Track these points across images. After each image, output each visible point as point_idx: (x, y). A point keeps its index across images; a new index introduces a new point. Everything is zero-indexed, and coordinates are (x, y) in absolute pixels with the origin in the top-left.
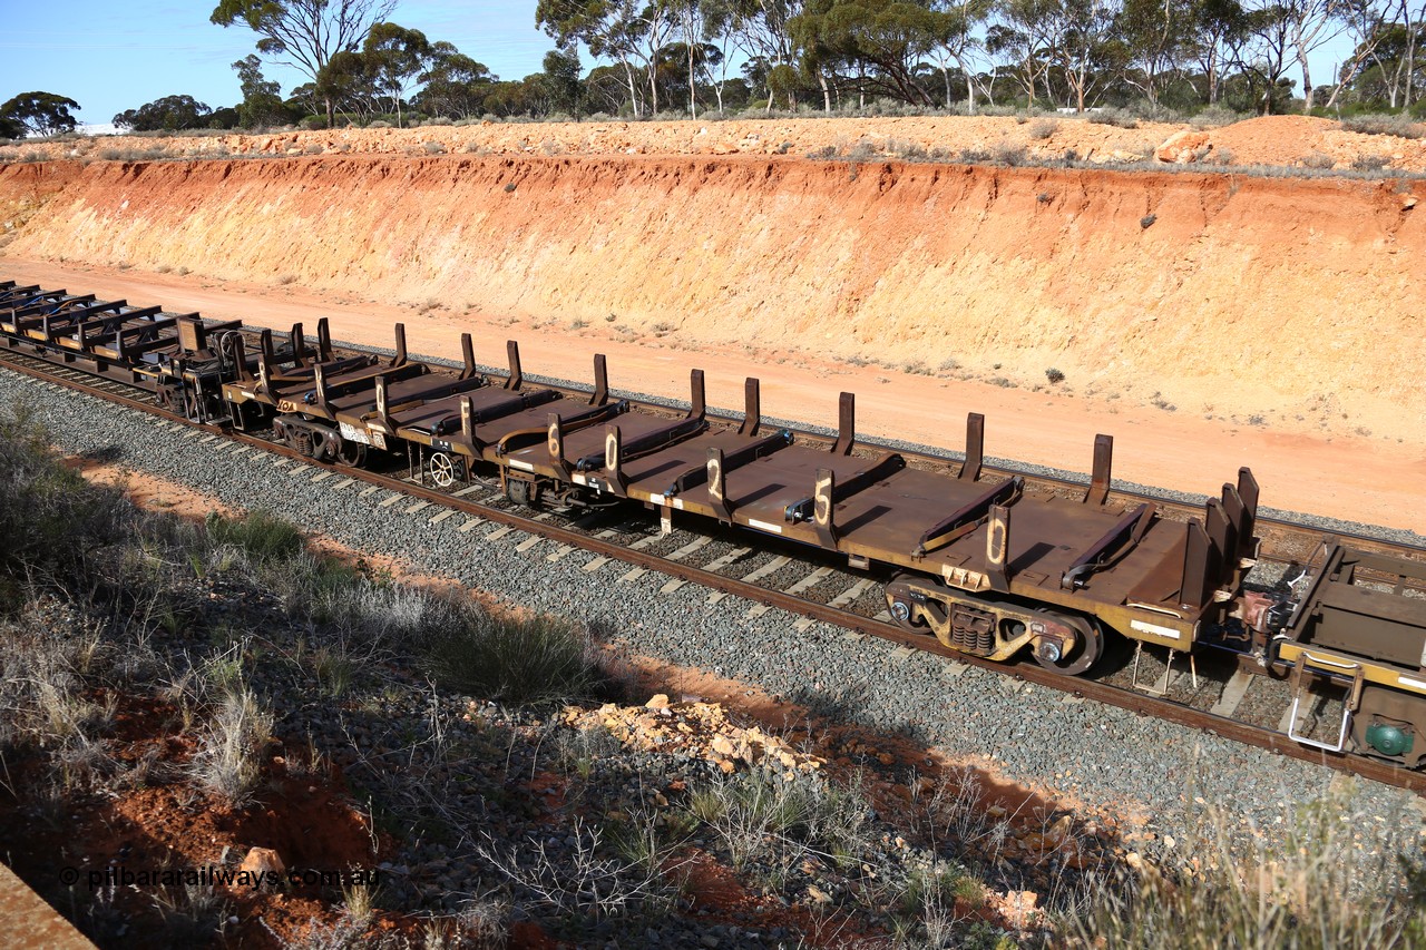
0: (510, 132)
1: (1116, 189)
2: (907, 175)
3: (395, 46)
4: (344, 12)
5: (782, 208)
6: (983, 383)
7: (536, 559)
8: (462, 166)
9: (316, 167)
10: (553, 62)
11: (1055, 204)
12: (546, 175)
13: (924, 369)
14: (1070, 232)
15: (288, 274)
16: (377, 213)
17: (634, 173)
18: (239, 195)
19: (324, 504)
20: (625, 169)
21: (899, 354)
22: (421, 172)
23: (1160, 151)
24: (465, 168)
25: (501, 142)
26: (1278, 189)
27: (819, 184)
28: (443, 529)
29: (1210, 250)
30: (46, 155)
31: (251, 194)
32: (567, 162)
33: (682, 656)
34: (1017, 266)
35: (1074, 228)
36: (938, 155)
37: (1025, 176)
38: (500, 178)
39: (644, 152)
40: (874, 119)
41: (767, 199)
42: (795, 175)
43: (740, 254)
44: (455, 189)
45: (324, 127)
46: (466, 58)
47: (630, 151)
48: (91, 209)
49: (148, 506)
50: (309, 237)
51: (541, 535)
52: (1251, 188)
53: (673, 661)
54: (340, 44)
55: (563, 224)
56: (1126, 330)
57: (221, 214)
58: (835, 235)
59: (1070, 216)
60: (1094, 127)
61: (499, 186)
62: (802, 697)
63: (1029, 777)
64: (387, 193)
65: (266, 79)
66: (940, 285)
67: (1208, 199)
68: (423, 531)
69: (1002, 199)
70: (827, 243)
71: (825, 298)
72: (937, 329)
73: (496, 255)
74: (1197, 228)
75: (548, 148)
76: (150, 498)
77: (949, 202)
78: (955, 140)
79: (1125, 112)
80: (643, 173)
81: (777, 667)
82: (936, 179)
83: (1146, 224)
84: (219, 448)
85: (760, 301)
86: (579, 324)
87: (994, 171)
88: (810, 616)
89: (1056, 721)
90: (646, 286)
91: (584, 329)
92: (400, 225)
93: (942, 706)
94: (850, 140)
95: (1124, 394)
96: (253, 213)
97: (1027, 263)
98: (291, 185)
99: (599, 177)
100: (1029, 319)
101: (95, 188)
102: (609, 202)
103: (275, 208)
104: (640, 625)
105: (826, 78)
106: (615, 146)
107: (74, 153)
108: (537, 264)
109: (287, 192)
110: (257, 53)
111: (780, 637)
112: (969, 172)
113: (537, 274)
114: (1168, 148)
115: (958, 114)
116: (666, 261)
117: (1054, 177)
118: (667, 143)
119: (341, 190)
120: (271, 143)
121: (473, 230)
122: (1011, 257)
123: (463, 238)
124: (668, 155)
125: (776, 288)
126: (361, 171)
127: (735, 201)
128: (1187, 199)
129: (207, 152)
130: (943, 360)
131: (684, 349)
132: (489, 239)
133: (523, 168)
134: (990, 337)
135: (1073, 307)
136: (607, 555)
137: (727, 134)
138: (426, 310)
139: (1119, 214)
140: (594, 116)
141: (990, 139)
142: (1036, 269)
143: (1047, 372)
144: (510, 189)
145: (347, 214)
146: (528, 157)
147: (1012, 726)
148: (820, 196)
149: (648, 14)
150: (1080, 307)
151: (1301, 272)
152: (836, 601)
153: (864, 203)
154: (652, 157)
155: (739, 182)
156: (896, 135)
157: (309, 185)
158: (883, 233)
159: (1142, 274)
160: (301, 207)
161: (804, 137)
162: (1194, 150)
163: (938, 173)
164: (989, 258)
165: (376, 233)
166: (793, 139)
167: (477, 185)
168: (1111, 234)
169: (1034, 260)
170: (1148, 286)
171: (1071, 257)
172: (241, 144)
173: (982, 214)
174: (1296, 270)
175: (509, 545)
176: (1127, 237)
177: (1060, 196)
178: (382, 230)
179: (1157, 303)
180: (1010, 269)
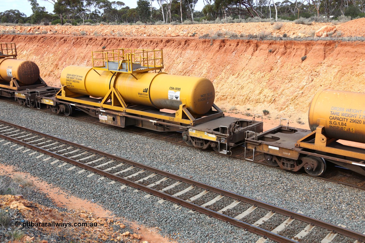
0: (109, 28)
1: (296, 47)
2: (229, 43)
5: (188, 55)
8: (90, 40)
9: (43, 38)
10: (140, 3)
11: (275, 53)
12: (116, 43)
14: (278, 63)
16: (61, 55)
17: (143, 43)
20: (141, 41)
22: (77, 41)
23: (317, 33)
25: (106, 31)
26: (351, 45)
27: (200, 47)
29: (324, 68)
32: (123, 39)
34: (259, 75)
35: (279, 61)
36: (241, 36)
37: (265, 43)
38: (102, 44)
39: (149, 36)
40: (224, 24)
41: (183, 52)
42: (193, 44)
44: (86, 48)
47: (145, 35)
51: (60, 159)
52: (342, 45)
56: (292, 97)
58: (202, 65)
59: (279, 57)
60: (296, 25)
61: (101, 47)
63: (166, 234)
64: (65, 48)
65: (40, 5)
66: (233, 82)
67: (327, 50)
69: (258, 51)
70: (200, 67)
72: (231, 96)
74: (320, 60)
75: (119, 34)
77: (240, 53)
78: (250, 31)
79: (306, 21)
80: (146, 43)
82: (238, 45)
83: (303, 59)
87: (255, 42)
88: (127, 185)
92: (68, 59)
94: (215, 32)
97: (262, 74)
98: (34, 44)
99: (133, 44)
106: (141, 34)
109: (32, 47)
112: (248, 42)
114: (319, 32)
117: (276, 43)
118: (157, 33)
119: (50, 47)
122: (257, 72)
124: (156, 37)
126: (57, 41)
127: (174, 52)
128: (318, 51)
129: (8, 32)
133: (109, 41)
134: (247, 99)
137: (177, 30)
139: (295, 56)
140: (137, 23)
141: (261, 30)
142: (265, 76)
143: (263, 111)
144: (104, 48)
145: (51, 55)
146: (112, 37)
148: (200, 51)
150: (278, 89)
151: (355, 75)
152: (139, 180)
153: (213, 53)
154: (151, 38)
155: (176, 46)
156: (230, 30)
157: (40, 45)
158: (218, 64)
159: (300, 77)
160: (36, 52)
161: (201, 31)
162: (328, 32)
163: (238, 43)
164: (250, 72)
165: (60, 62)
166: (198, 31)
167: (94, 47)
168: (291, 63)
169: (265, 73)
170: (301, 81)
171: (276, 71)
172: (21, 29)
173: (250, 57)
174: (353, 75)
175: (49, 162)
176: (296, 64)
177: (277, 50)
178: (62, 61)
179: (304, 87)
180: (256, 76)
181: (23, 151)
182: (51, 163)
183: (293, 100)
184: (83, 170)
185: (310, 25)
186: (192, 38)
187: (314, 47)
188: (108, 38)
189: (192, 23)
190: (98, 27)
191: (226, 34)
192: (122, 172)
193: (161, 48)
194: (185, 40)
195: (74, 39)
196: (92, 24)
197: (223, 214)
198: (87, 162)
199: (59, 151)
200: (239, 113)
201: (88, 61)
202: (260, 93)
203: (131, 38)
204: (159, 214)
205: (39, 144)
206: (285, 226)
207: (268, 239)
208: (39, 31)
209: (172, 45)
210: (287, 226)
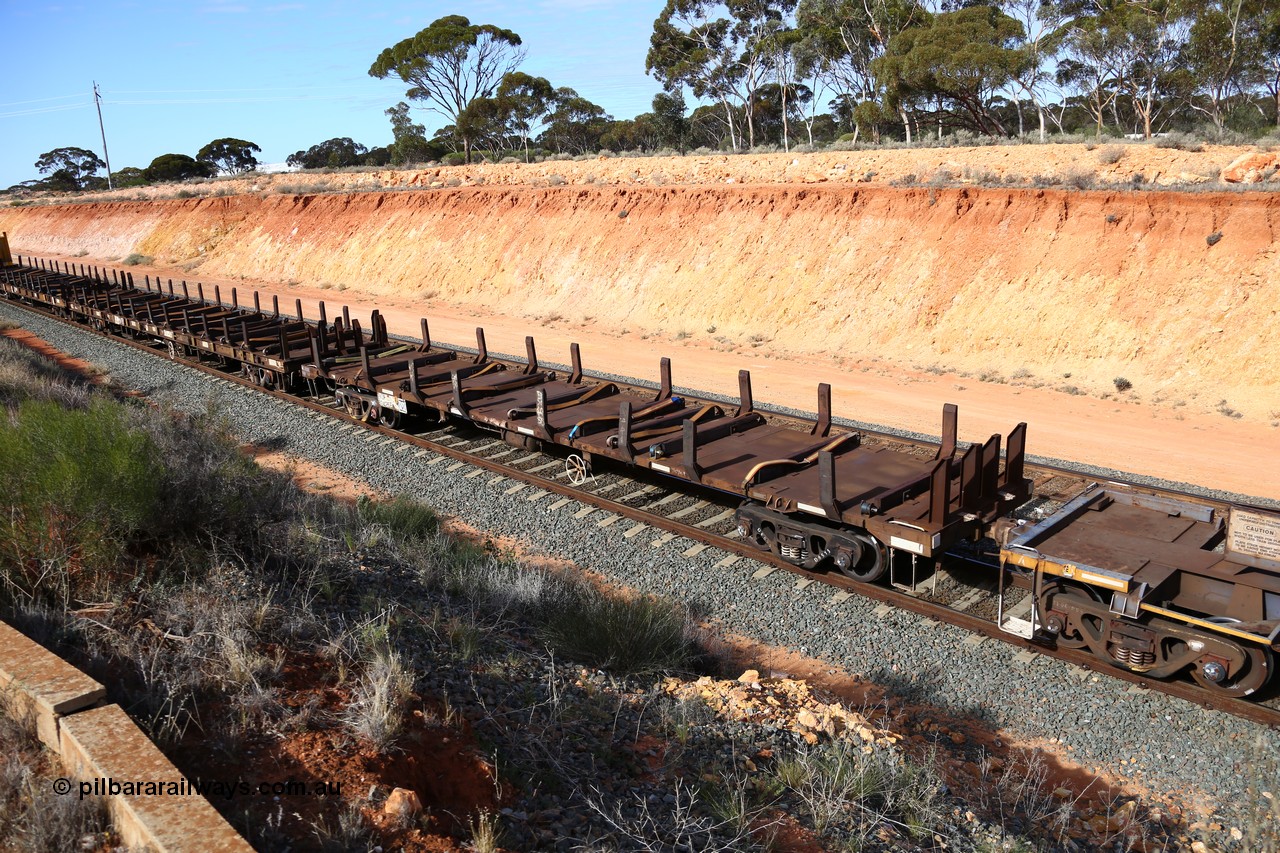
0: (623, 166)
1: (1182, 209)
2: (983, 199)
3: (524, 93)
4: (480, 64)
5: (867, 232)
6: (1053, 391)
7: (642, 544)
8: (581, 195)
10: (661, 103)
11: (1123, 224)
12: (655, 203)
13: (998, 377)
14: (1138, 250)
15: (429, 290)
16: (507, 238)
17: (733, 200)
18: (390, 222)
19: (457, 491)
20: (725, 197)
21: (975, 363)
22: (546, 201)
23: (1226, 172)
24: (583, 198)
25: (615, 174)
27: (901, 208)
28: (560, 515)
29: (1276, 265)
30: (232, 190)
31: (400, 221)
32: (673, 192)
33: (771, 636)
34: (1086, 282)
35: (1141, 245)
36: (1011, 180)
37: (1094, 198)
38: (615, 206)
39: (742, 182)
40: (951, 149)
41: (853, 223)
42: (878, 201)
43: (828, 273)
44: (575, 216)
45: (462, 163)
46: (584, 101)
47: (730, 180)
48: (268, 234)
49: (308, 488)
50: (448, 258)
51: (647, 523)
53: (764, 640)
54: (477, 92)
55: (670, 246)
56: (1192, 342)
57: (374, 238)
58: (915, 255)
59: (1137, 235)
61: (613, 213)
62: (880, 678)
63: (1094, 761)
64: (516, 219)
65: (413, 123)
66: (1013, 300)
67: (1274, 217)
68: (542, 516)
69: (1072, 220)
70: (908, 263)
71: (906, 312)
72: (1010, 340)
73: (610, 273)
74: (1262, 243)
75: (657, 179)
76: (310, 482)
77: (1022, 224)
80: (741, 200)
81: (857, 649)
82: (1010, 203)
83: (1212, 242)
84: (368, 440)
85: (846, 315)
86: (683, 335)
87: (1064, 195)
88: (889, 603)
89: (1122, 710)
90: (743, 301)
91: (687, 340)
92: (526, 247)
93: (1012, 692)
94: (929, 169)
95: (1190, 402)
96: (401, 238)
97: (1097, 279)
98: (434, 213)
99: (702, 204)
100: (1097, 332)
101: (271, 217)
102: (711, 227)
103: (419, 233)
104: (734, 606)
105: (907, 113)
106: (717, 177)
107: (255, 188)
108: (646, 281)
109: (430, 219)
110: (407, 100)
111: (861, 622)
112: (1041, 195)
113: (646, 290)
114: (1234, 169)
115: (1030, 142)
116: (761, 280)
117: (1122, 199)
118: (763, 173)
119: (476, 217)
120: (417, 177)
121: (590, 252)
122: (1081, 273)
123: (580, 258)
124: (764, 184)
125: (860, 304)
126: (494, 201)
127: (824, 224)
128: (1253, 217)
130: (1016, 369)
131: (777, 358)
132: (605, 259)
133: (634, 197)
134: (1060, 348)
135: (1140, 320)
136: (705, 543)
137: (816, 165)
138: (548, 322)
139: (1185, 232)
141: (1060, 165)
142: (1104, 285)
143: (1115, 381)
144: (623, 216)
145: (481, 238)
146: (639, 186)
147: (1079, 712)
148: (901, 220)
149: (746, 59)
150: (1147, 320)
153: (942, 225)
154: (749, 186)
155: (828, 207)
156: (973, 163)
157: (448, 213)
158: (961, 252)
159: (1207, 288)
162: (1260, 171)
163: (1011, 197)
164: (1060, 275)
165: (506, 255)
166: (877, 168)
167: (594, 212)
168: (1177, 252)
169: (1103, 277)
170: (1214, 299)
171: (1138, 274)
172: (392, 178)
173: (1052, 235)
176: (1193, 254)
177: (1128, 217)
178: (511, 251)
179: (1223, 316)
180: (1080, 285)
183: (1195, 352)
185: (1199, 150)
186: (869, 185)
187: (1239, 210)
188: (631, 190)
189: (857, 149)
190: (592, 163)
193: (785, 213)
194: (851, 192)
195: (537, 195)
196: (577, 157)
200: (1043, 385)
201: (582, 251)
203: (693, 187)
208: (438, 181)
209: (817, 204)
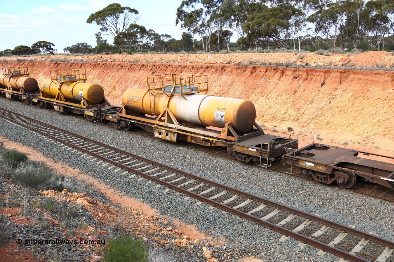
0: (158, 56)
1: (316, 74)
2: (259, 70)
3: (137, 30)
4: (124, 20)
5: (224, 79)
6: (269, 131)
7: (111, 171)
8: (142, 66)
9: (104, 65)
10: (184, 35)
11: (298, 78)
12: (163, 69)
14: (301, 87)
16: (118, 79)
17: (186, 69)
20: (184, 67)
22: (131, 67)
23: (333, 63)
24: (143, 67)
25: (155, 59)
26: (362, 74)
27: (235, 72)
29: (340, 92)
30: (36, 59)
32: (169, 65)
34: (284, 97)
35: (302, 85)
36: (270, 64)
37: (290, 70)
38: (151, 70)
39: (191, 63)
40: (255, 54)
41: (220, 77)
42: (228, 70)
44: (139, 73)
45: (109, 54)
47: (188, 62)
48: (44, 75)
51: (116, 165)
52: (355, 73)
54: (123, 29)
56: (313, 116)
58: (236, 87)
59: (301, 82)
60: (316, 56)
61: (151, 72)
64: (121, 73)
65: (103, 39)
66: (263, 102)
67: (342, 77)
69: (283, 77)
70: (234, 90)
72: (260, 115)
74: (337, 85)
75: (166, 61)
77: (268, 78)
78: (277, 60)
79: (325, 52)
80: (189, 69)
82: (267, 71)
83: (323, 84)
87: (282, 69)
88: (171, 188)
92: (123, 82)
94: (247, 60)
95: (309, 135)
97: (287, 96)
98: (97, 70)
99: (177, 70)
101: (46, 69)
106: (184, 61)
107: (44, 59)
109: (96, 72)
110: (100, 31)
112: (276, 69)
114: (336, 62)
115: (278, 52)
117: (299, 71)
118: (198, 60)
119: (110, 72)
120: (95, 58)
121: (142, 85)
122: (283, 94)
123: (139, 87)
124: (198, 64)
126: (116, 67)
127: (212, 76)
128: (335, 77)
129: (77, 60)
130: (261, 124)
133: (158, 67)
134: (274, 118)
136: (129, 171)
137: (215, 58)
139: (315, 82)
140: (181, 52)
141: (286, 59)
142: (289, 98)
143: (288, 128)
144: (153, 73)
145: (110, 79)
146: (160, 64)
148: (234, 76)
149: (208, 22)
150: (300, 109)
151: (366, 99)
152: (180, 185)
153: (245, 78)
154: (193, 64)
155: (214, 72)
156: (260, 58)
157: (101, 70)
158: (249, 87)
159: (319, 99)
160: (99, 76)
161: (236, 59)
162: (343, 62)
163: (267, 69)
164: (277, 95)
165: (117, 84)
166: (232, 59)
167: (145, 72)
168: (312, 88)
169: (289, 95)
170: (321, 103)
171: (300, 94)
172: (87, 58)
173: (277, 82)
174: (364, 98)
175: (106, 168)
176: (316, 88)
177: (300, 76)
178: (119, 83)
179: (323, 108)
180: (282, 98)
181: (86, 157)
182: (108, 168)
183: (313, 119)
184: (134, 175)
185: (328, 55)
186: (228, 65)
187: (332, 74)
188: (157, 65)
189: (228, 53)
190: (148, 55)
191: (256, 62)
192: (166, 177)
193: (201, 73)
194: (222, 67)
195: (129, 65)
196: (144, 53)
197: (252, 215)
198: (138, 168)
199: (114, 158)
200: (267, 129)
201: (140, 84)
202: (285, 113)
203: (176, 64)
204: (197, 214)
205: (99, 152)
206: (304, 226)
207: (289, 237)
208: (101, 59)
209: (211, 71)
210: (306, 226)
